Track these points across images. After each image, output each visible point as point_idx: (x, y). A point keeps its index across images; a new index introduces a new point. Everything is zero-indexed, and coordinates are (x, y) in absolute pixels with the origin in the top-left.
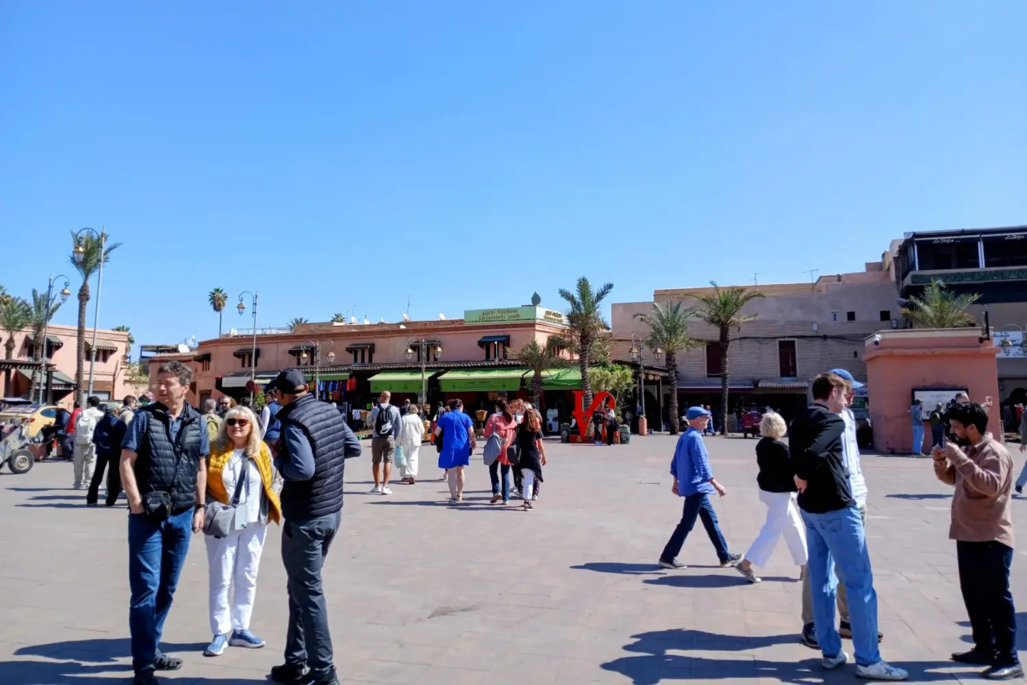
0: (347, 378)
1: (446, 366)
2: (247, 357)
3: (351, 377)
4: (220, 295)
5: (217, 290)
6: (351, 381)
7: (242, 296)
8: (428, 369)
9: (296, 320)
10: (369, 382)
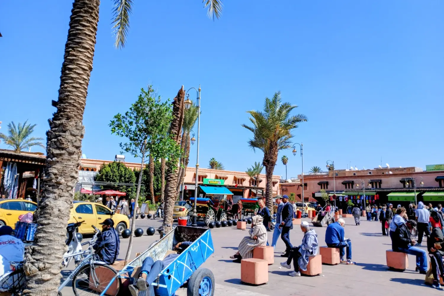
0: (375, 195)
1: (424, 190)
2: (323, 185)
3: (376, 194)
4: (286, 158)
5: (284, 156)
6: (377, 196)
7: (328, 162)
8: (417, 191)
9: (314, 168)
10: (388, 196)
